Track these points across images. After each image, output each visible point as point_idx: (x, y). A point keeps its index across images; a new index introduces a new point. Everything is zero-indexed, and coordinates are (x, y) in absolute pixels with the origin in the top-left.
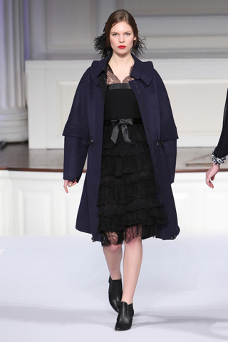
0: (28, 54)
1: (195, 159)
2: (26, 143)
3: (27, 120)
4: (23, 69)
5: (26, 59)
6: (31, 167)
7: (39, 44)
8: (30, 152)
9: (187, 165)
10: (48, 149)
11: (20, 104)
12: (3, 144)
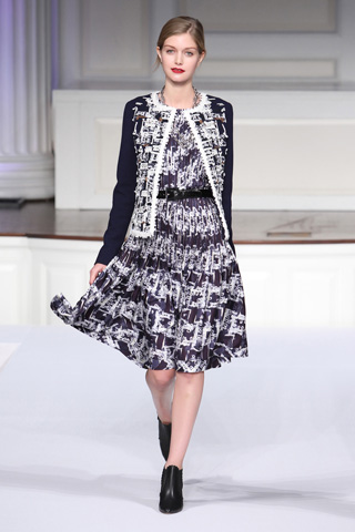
0: (56, 81)
1: (279, 227)
2: (52, 200)
3: (53, 170)
4: (49, 101)
5: (53, 87)
6: (58, 233)
7: (71, 69)
8: (57, 213)
9: (269, 234)
10: (82, 210)
11: (44, 149)
12: (20, 202)
